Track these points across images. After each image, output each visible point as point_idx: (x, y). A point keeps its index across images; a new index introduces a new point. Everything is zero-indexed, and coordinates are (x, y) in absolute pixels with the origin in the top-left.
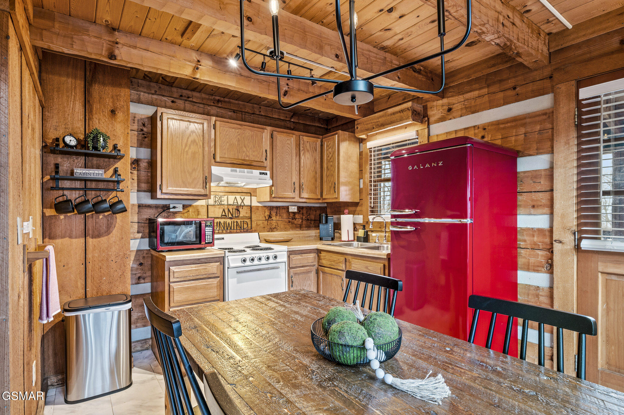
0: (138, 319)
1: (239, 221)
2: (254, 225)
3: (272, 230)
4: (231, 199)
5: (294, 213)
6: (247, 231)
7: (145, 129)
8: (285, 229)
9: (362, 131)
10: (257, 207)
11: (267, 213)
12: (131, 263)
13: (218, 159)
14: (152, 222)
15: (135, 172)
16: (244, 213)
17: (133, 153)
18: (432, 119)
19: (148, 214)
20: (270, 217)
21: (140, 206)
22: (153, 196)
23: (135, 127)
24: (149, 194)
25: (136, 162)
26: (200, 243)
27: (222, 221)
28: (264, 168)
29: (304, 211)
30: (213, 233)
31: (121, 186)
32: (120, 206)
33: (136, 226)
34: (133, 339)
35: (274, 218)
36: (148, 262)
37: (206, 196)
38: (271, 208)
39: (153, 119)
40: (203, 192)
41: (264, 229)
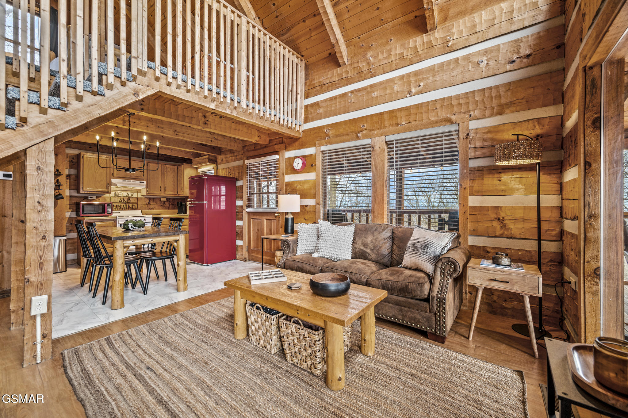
0: (70, 249)
1: (130, 205)
2: (139, 206)
3: (150, 209)
4: (125, 194)
5: (164, 201)
6: (135, 210)
7: (74, 161)
8: (159, 209)
9: (196, 164)
10: (141, 198)
11: (147, 201)
12: (65, 222)
13: (115, 175)
14: (78, 205)
15: (68, 181)
16: (132, 201)
17: (67, 172)
18: (218, 163)
19: (75, 201)
20: (149, 203)
21: (71, 197)
22: (79, 192)
23: (68, 159)
24: (76, 191)
25: (68, 176)
26: (104, 213)
27: (120, 204)
28: (143, 179)
29: (171, 200)
30: (112, 210)
31: (61, 187)
32: (60, 196)
33: (68, 206)
34: (67, 259)
35: (152, 203)
36: (74, 223)
37: (108, 193)
38: (150, 199)
39: (78, 156)
40: (106, 190)
41: (145, 209)
